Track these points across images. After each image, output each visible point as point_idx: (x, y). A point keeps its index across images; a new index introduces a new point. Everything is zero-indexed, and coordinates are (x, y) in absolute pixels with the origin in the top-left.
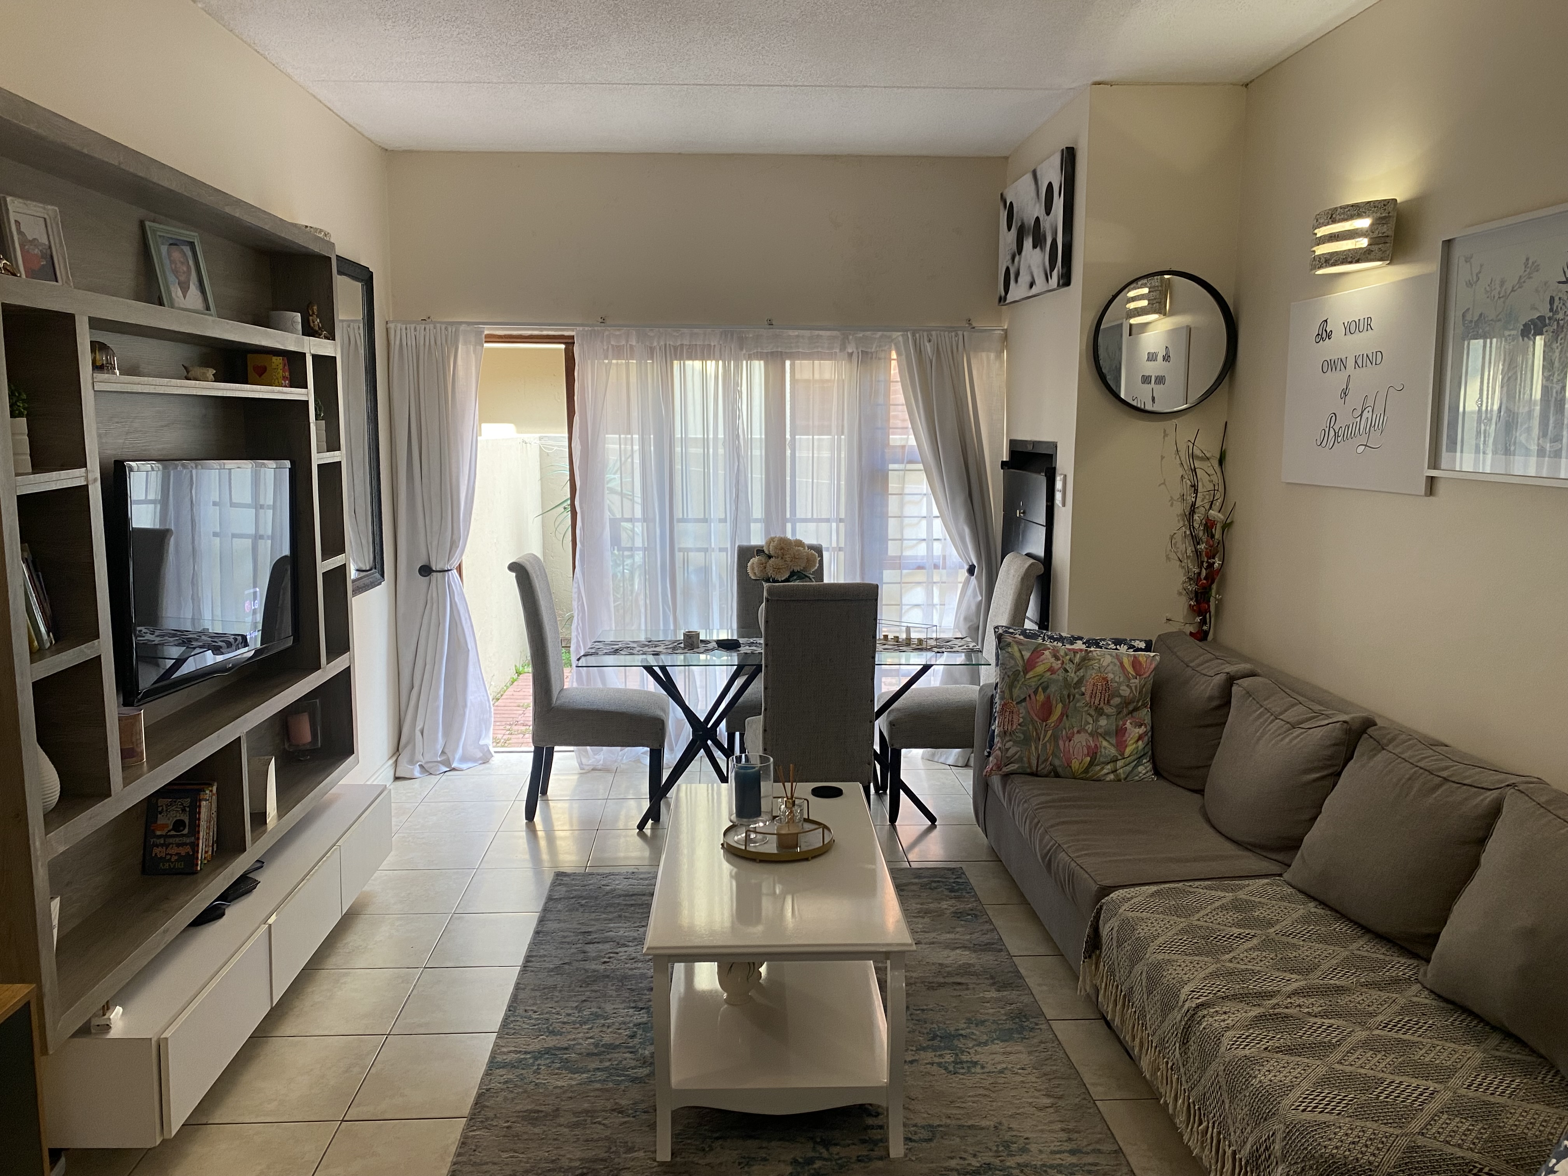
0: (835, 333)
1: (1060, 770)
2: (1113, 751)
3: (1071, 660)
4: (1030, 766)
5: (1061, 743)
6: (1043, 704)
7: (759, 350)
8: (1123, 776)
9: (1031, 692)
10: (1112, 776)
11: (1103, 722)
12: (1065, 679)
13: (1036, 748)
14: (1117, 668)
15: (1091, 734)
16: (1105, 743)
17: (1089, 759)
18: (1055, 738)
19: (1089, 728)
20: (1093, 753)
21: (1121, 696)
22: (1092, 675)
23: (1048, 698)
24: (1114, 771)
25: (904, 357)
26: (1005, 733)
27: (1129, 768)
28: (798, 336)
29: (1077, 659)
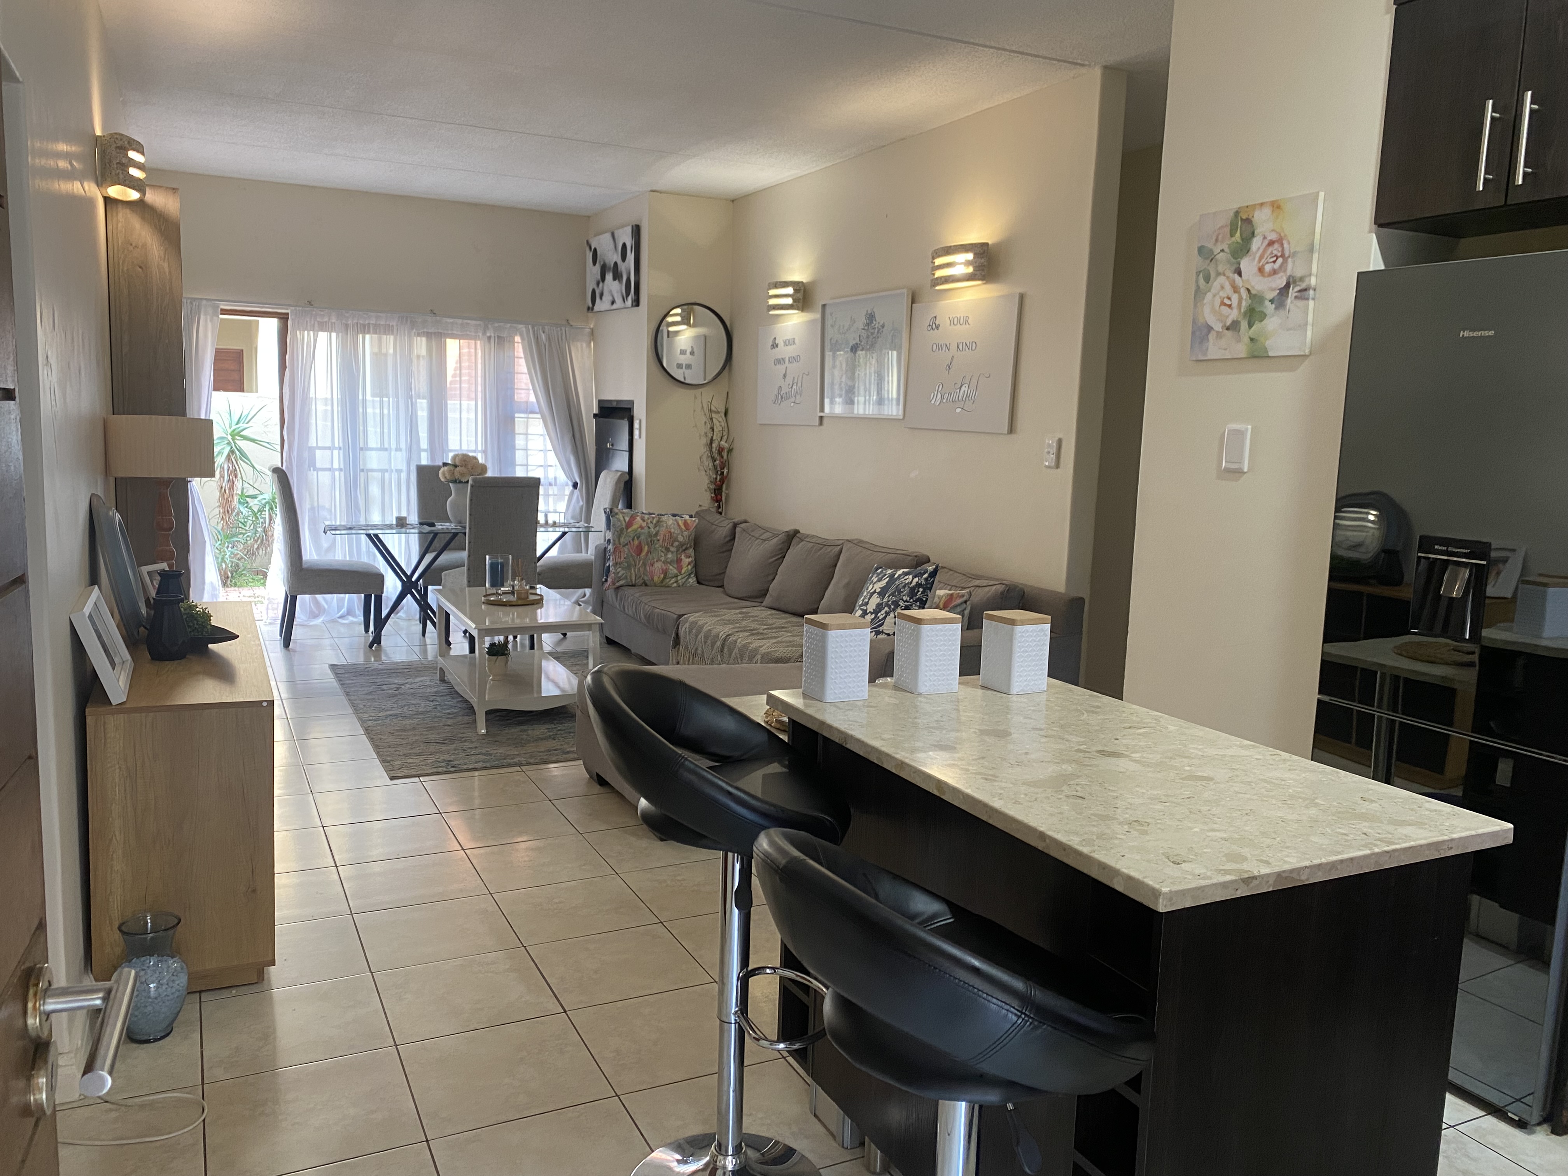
0: (478, 322)
1: (647, 582)
2: (675, 571)
3: (651, 522)
4: (632, 582)
5: (648, 568)
6: (637, 546)
7: (425, 330)
8: (681, 584)
9: (631, 539)
10: (675, 585)
11: (670, 556)
12: (649, 532)
13: (635, 571)
14: (676, 526)
15: (664, 562)
16: (671, 567)
17: (662, 576)
18: (644, 564)
19: (663, 559)
20: (665, 572)
21: (678, 541)
22: (663, 531)
23: (640, 543)
24: (676, 582)
25: (526, 342)
26: (617, 563)
27: (684, 580)
28: (452, 323)
29: (654, 522)
